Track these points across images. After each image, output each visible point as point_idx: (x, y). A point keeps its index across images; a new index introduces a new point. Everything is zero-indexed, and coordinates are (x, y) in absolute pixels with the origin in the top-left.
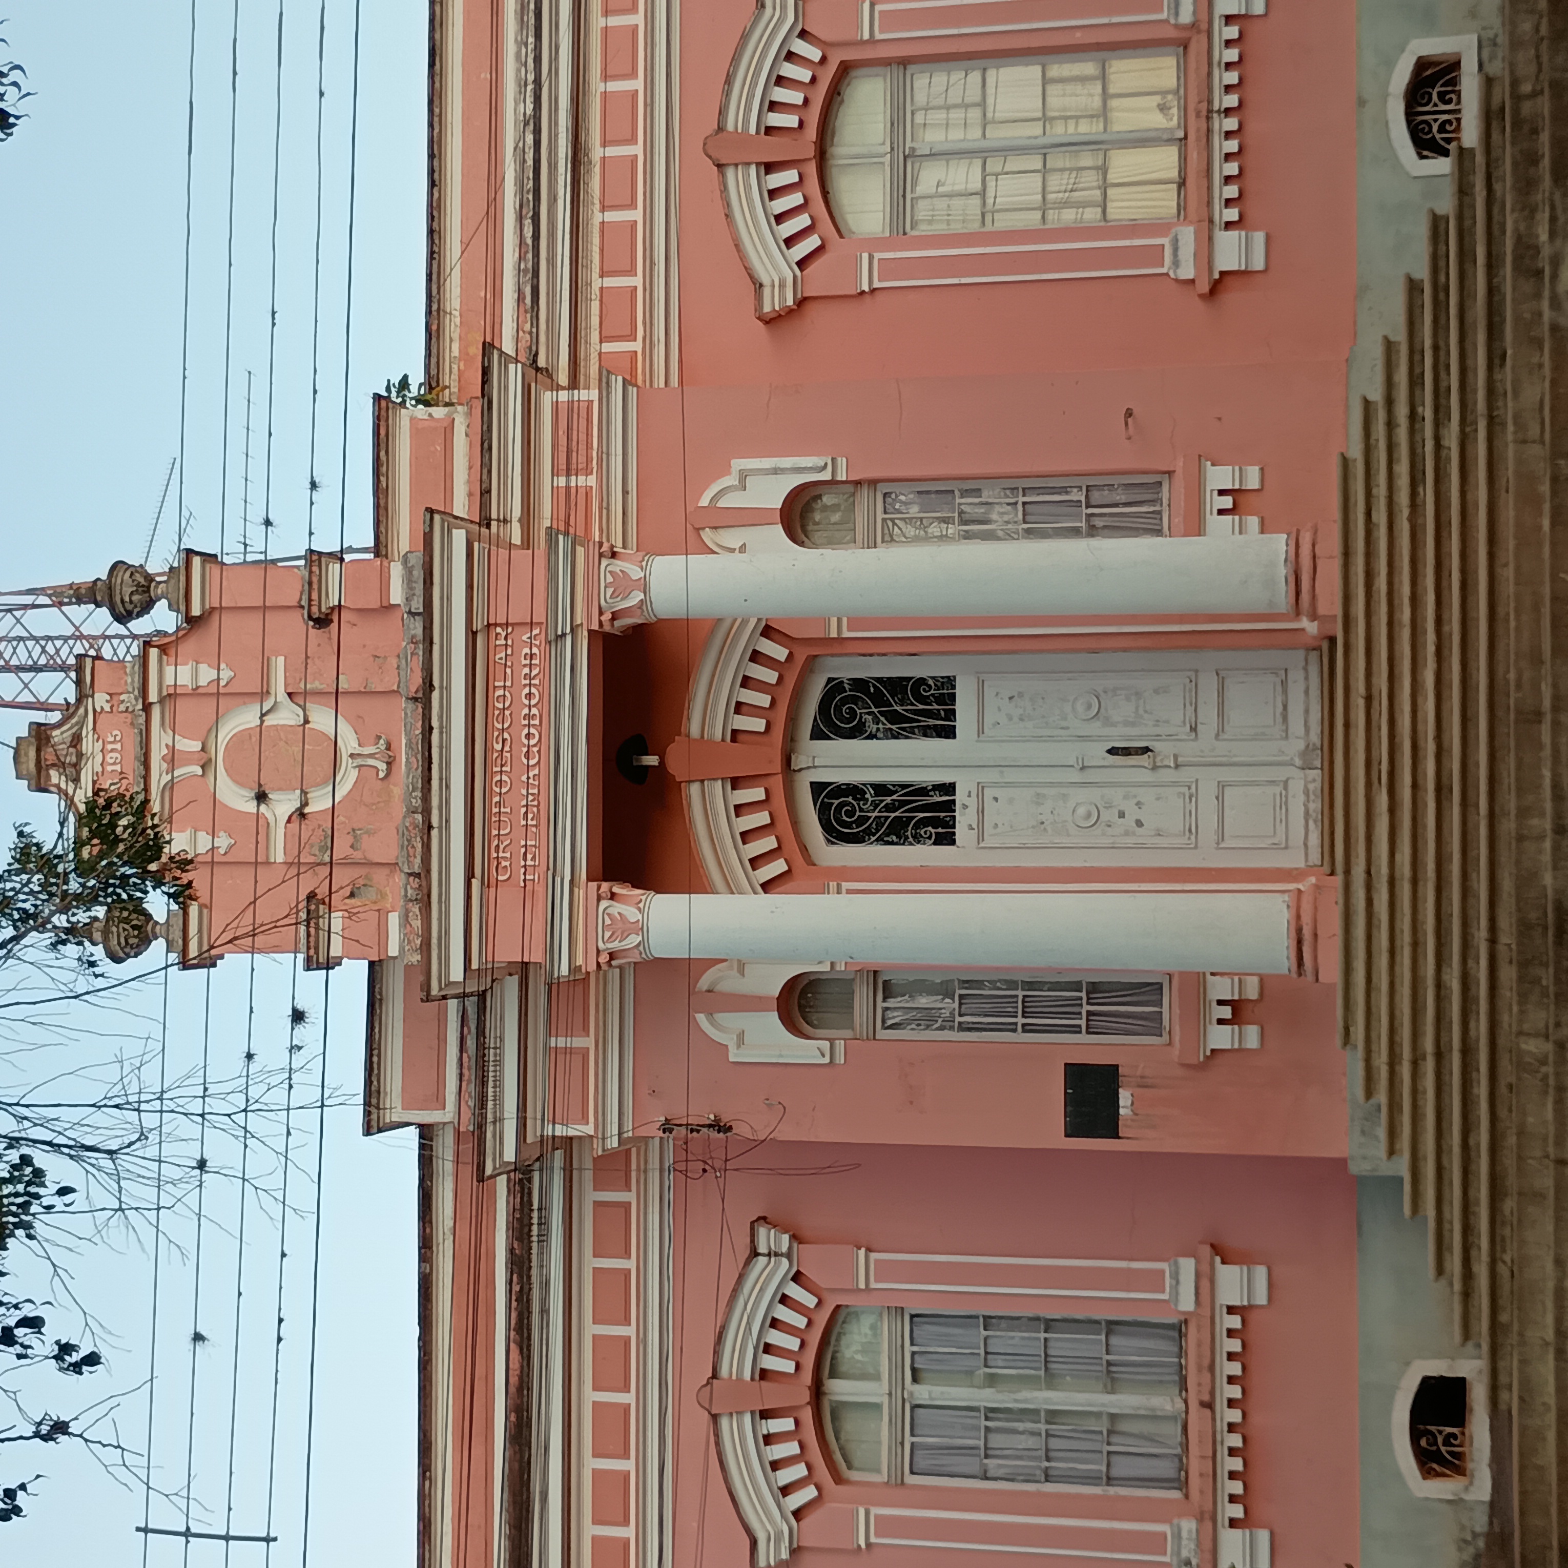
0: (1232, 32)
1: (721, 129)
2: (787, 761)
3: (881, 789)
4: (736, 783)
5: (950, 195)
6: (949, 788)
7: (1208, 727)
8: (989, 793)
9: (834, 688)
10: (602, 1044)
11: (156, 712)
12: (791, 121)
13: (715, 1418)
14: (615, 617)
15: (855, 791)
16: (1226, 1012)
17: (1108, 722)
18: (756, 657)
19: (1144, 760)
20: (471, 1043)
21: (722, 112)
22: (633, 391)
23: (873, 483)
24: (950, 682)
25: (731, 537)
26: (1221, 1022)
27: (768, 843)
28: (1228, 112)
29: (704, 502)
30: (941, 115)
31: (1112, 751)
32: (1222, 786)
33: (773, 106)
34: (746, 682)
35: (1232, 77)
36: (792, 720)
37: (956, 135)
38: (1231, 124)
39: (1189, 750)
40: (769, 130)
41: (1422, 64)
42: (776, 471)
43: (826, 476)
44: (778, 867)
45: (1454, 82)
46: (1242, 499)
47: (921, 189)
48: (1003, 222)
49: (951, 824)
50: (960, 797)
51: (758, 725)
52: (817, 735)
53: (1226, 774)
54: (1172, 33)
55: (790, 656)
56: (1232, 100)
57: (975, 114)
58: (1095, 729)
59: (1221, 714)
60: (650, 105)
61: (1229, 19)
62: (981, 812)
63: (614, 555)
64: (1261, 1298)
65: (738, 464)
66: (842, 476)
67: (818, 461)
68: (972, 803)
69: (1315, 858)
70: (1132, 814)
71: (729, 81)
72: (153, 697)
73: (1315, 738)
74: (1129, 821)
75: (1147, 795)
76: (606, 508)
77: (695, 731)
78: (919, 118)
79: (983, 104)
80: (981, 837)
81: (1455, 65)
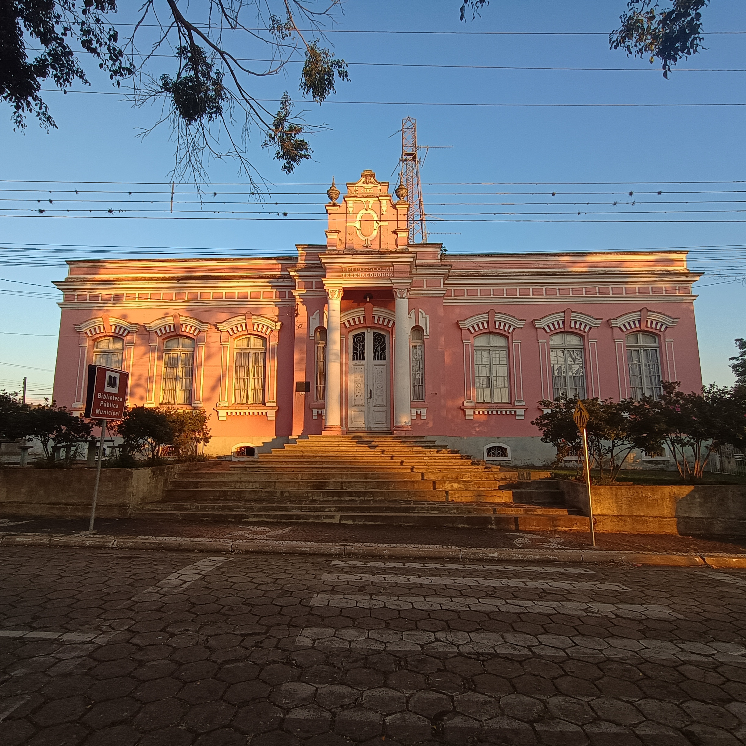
0: (513, 413)
1: (496, 313)
2: (369, 327)
3: (364, 346)
4: (364, 317)
5: (482, 358)
6: (364, 359)
7: (375, 409)
8: (363, 367)
9: (383, 337)
10: (314, 291)
11: (377, 199)
12: (497, 327)
13: (245, 315)
14: (396, 292)
15: (363, 341)
16: (320, 413)
17: (376, 390)
18: (389, 321)
19: (369, 396)
20: (314, 265)
21: (499, 313)
22: (443, 295)
23: (424, 344)
24: (385, 359)
25: (413, 316)
26: (318, 412)
27: (352, 324)
28: (497, 412)
29: (420, 310)
30: (498, 356)
31: (371, 391)
32: (364, 412)
33: (500, 323)
34: (384, 319)
35: (504, 413)
36: (377, 328)
37: (494, 359)
38: (495, 413)
39: (371, 405)
40: (495, 323)
41: (506, 449)
42: (426, 324)
43: (425, 334)
44: (348, 326)
45: (502, 456)
46: (419, 416)
47: (483, 352)
48: (476, 368)
49: (357, 359)
50: (362, 361)
51: (376, 322)
52: (374, 333)
53: (366, 412)
54: (513, 401)
55: (389, 328)
56: (499, 413)
57: (498, 363)
58: (375, 387)
59: (378, 411)
60: (501, 298)
61: (515, 412)
62: (359, 365)
63: (408, 291)
64: (269, 418)
65: (428, 316)
66: (425, 337)
67: (428, 333)
68: (361, 364)
69: (350, 429)
70: (359, 394)
71: (505, 314)
72: (380, 198)
73: (373, 429)
74: (357, 394)
75: (362, 397)
76: (419, 290)
77: (374, 309)
78: (497, 352)
79: (500, 364)
80: (354, 365)
81: (505, 456)
